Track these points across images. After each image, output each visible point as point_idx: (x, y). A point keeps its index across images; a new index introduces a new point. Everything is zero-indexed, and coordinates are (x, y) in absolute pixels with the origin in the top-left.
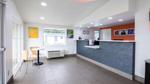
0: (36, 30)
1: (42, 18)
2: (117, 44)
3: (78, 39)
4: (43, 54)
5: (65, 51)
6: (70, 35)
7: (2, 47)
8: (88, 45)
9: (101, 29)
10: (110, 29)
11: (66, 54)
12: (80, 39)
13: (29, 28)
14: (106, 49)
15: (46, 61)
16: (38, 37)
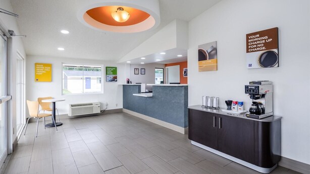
0: (48, 69)
1: (61, 49)
2: (170, 88)
3: (126, 84)
4: (62, 111)
5: (101, 104)
6: (112, 76)
7: (8, 95)
8: (139, 92)
9: (166, 65)
10: (179, 66)
11: (104, 108)
12: (128, 82)
13: (36, 64)
14: (160, 97)
15: (68, 121)
16: (52, 81)
